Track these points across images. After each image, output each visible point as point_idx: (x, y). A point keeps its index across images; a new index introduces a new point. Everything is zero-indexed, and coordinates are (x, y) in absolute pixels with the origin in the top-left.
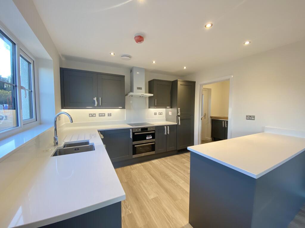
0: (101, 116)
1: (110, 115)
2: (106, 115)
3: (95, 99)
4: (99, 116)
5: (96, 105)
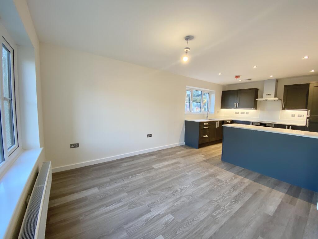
0: (242, 114)
1: (247, 113)
2: (245, 113)
3: (235, 104)
4: (241, 114)
5: (235, 107)
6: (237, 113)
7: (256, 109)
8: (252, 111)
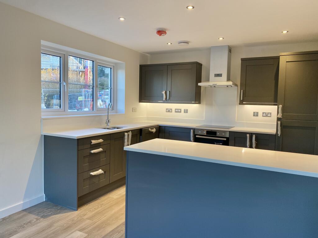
1: (186, 111)
3: (164, 92)
4: (175, 112)
5: (164, 99)
6: (169, 111)
7: (199, 103)
8: (193, 107)
